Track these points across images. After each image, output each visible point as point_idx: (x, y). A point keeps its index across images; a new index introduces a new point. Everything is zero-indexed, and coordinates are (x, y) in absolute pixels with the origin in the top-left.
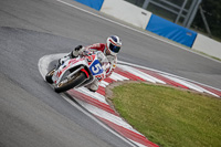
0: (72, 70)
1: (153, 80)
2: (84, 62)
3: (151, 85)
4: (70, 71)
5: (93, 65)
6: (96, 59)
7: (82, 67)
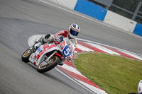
2: (57, 48)
4: (46, 54)
5: (65, 50)
6: (66, 44)
7: (56, 52)
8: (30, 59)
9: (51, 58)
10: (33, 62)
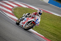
0: (29, 22)
1: (25, 6)
2: (33, 20)
3: (24, 8)
4: (28, 22)
5: (36, 21)
6: (37, 18)
7: (32, 21)
8: (20, 24)
9: (30, 24)
10: (22, 25)
